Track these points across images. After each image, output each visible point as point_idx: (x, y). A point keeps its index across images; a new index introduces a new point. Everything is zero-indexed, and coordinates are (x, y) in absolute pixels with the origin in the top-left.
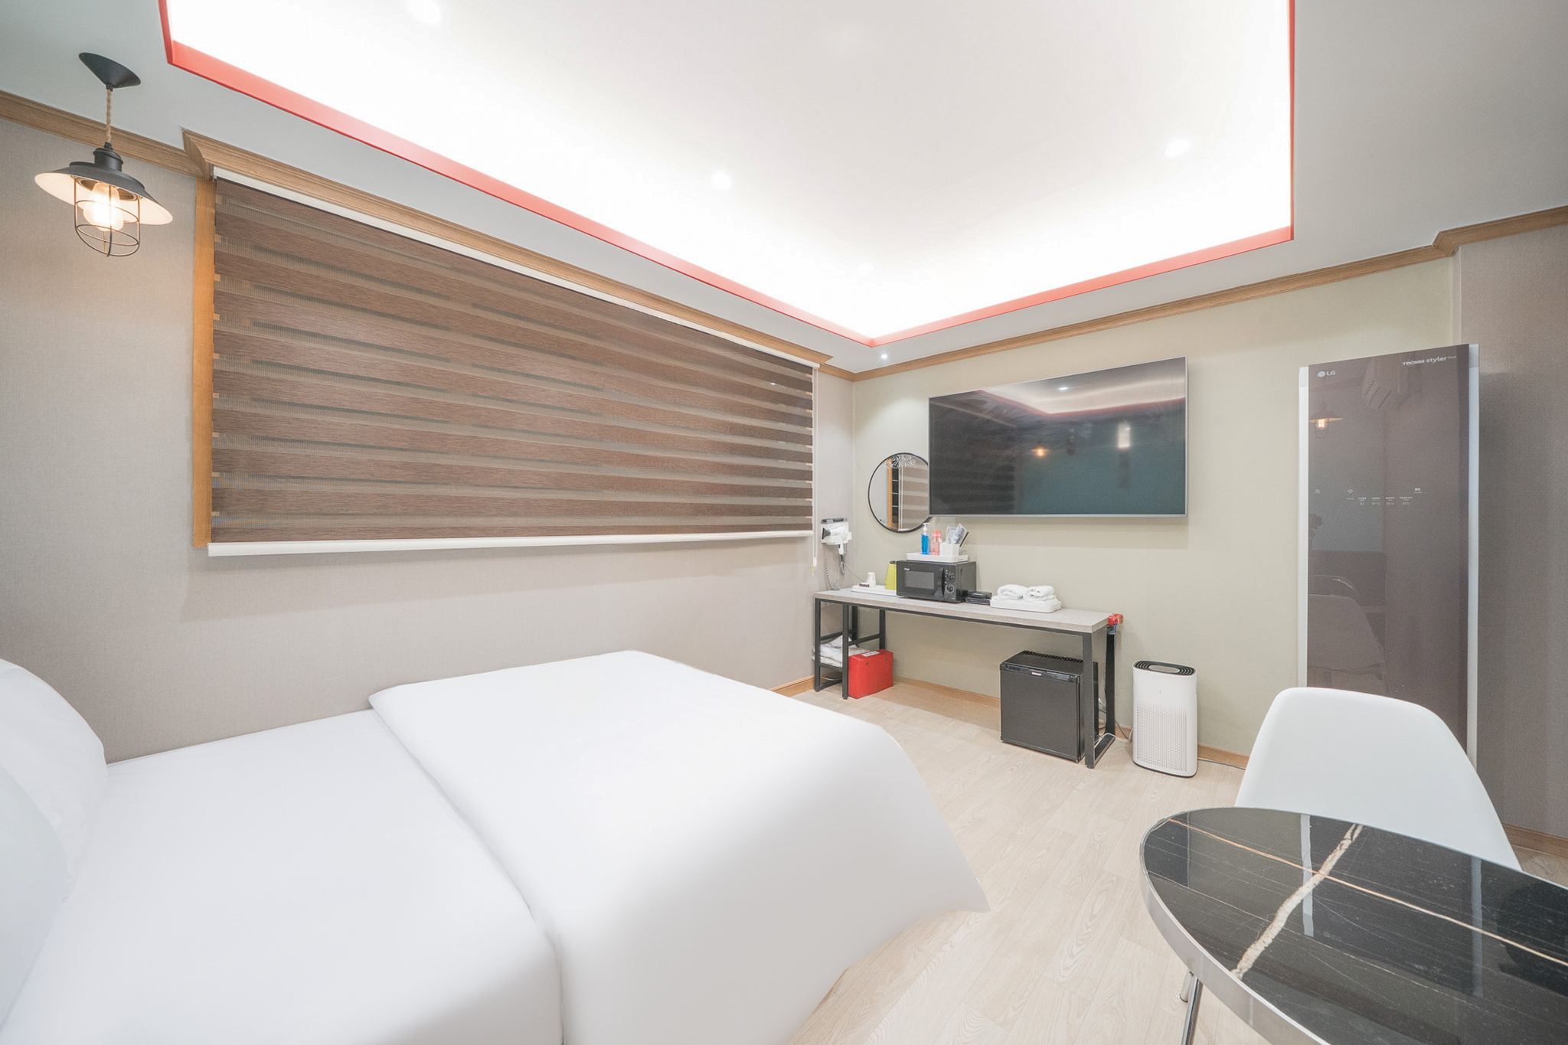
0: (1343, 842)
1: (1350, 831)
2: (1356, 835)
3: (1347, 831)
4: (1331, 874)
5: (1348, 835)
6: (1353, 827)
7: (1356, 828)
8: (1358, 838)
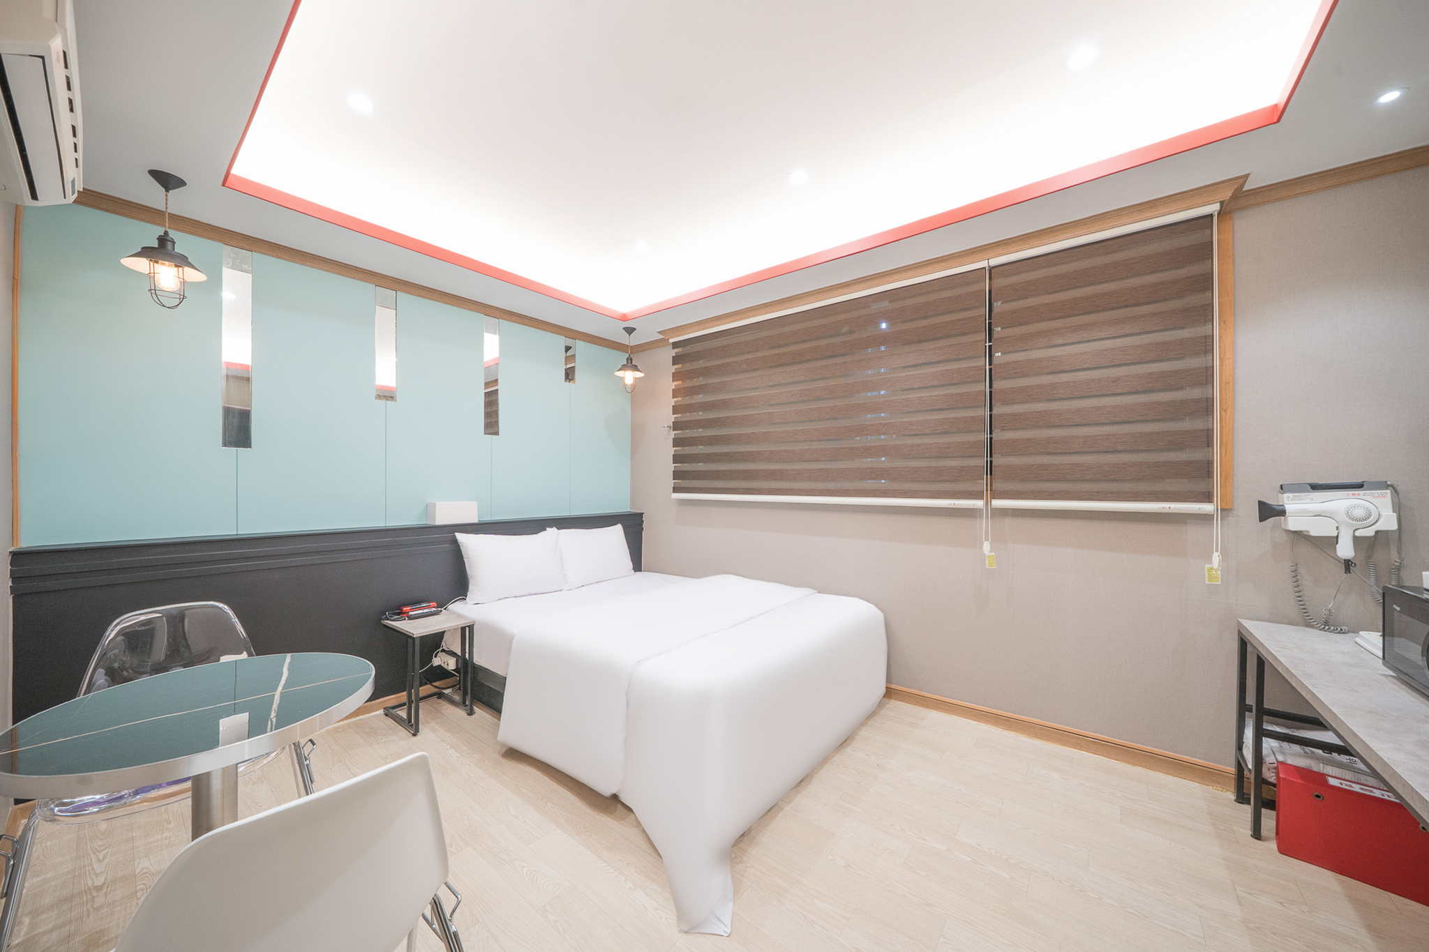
0: (275, 715)
1: (274, 724)
2: (269, 723)
3: (276, 722)
4: (274, 695)
5: (274, 720)
6: (273, 727)
7: (271, 728)
8: (268, 722)
